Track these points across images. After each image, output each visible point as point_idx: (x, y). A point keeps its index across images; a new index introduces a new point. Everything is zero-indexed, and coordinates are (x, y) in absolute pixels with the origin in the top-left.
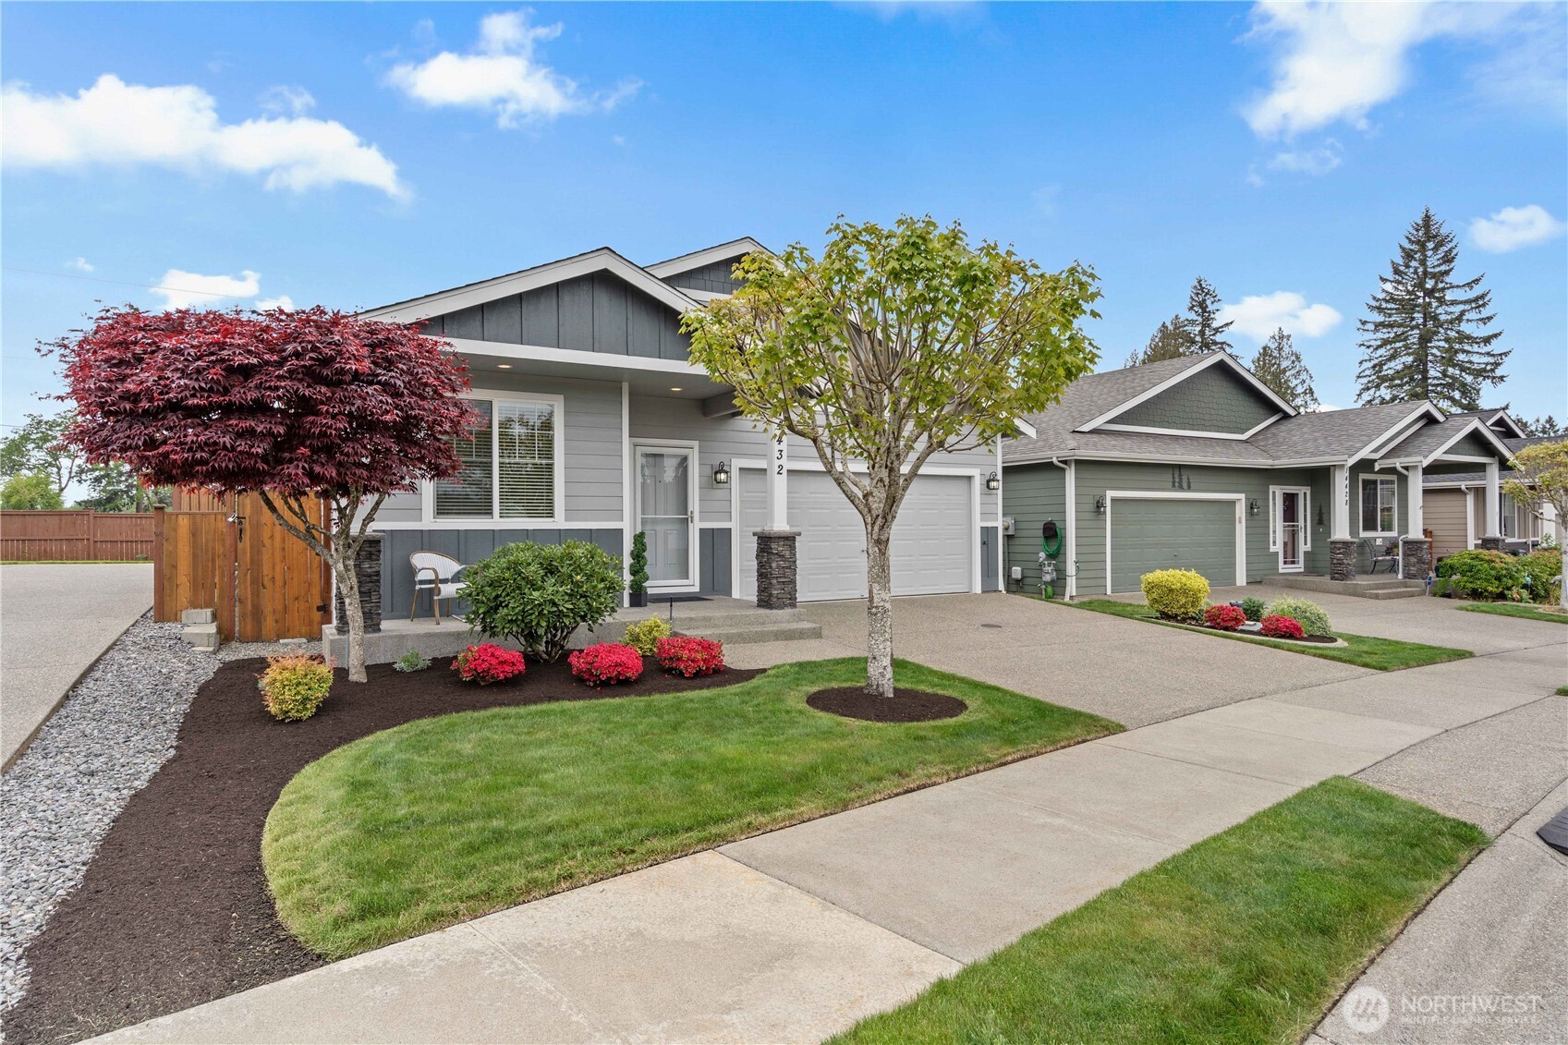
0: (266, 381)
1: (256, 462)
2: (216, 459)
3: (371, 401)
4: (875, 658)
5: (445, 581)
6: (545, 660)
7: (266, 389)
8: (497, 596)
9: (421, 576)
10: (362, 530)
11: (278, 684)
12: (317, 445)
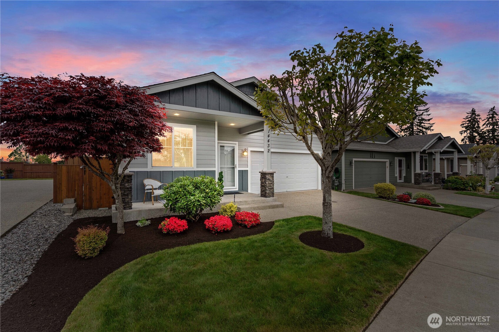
0: (73, 105)
1: (69, 143)
2: (48, 141)
3: (123, 116)
4: (326, 223)
5: (156, 189)
6: (193, 221)
7: (73, 109)
8: (177, 198)
9: (147, 188)
10: (123, 173)
11: (81, 243)
12: (99, 135)
